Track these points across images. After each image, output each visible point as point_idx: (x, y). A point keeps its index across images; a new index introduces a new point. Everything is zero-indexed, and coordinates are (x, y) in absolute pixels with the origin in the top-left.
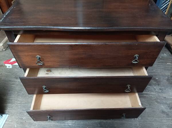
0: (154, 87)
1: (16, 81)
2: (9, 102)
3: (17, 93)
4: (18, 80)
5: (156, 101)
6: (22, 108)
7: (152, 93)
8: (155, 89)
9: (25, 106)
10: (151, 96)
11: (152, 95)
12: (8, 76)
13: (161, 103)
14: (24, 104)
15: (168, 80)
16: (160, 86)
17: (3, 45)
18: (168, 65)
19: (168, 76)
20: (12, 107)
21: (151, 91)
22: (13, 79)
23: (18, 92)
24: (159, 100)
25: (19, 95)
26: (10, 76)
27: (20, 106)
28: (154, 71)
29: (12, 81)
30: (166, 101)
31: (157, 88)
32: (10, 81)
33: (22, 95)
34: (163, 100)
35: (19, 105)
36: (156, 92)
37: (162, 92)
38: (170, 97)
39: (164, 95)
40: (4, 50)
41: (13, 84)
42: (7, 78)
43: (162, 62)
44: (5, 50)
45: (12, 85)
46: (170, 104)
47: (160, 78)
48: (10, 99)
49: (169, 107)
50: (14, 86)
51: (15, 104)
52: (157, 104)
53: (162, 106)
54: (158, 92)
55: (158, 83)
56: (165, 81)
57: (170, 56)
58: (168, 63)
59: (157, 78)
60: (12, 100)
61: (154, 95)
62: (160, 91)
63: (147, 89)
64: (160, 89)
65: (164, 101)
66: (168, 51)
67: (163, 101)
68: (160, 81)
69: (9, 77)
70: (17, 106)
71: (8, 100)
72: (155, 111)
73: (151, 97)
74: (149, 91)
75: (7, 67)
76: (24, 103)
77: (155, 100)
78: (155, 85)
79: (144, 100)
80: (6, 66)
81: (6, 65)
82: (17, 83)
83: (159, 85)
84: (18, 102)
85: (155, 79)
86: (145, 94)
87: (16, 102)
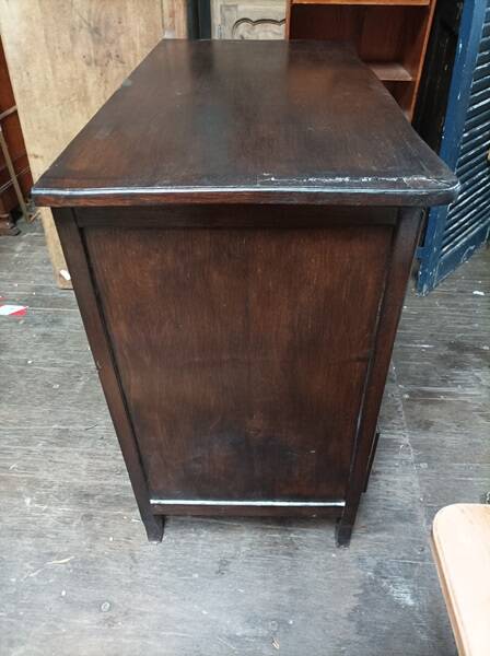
0: (477, 374)
5: (481, 415)
6: (7, 436)
7: (468, 389)
8: (478, 379)
9: (20, 432)
10: (462, 399)
11: (466, 395)
14: (15, 425)
21: (465, 385)
28: (476, 325)
31: (486, 375)
33: (10, 398)
36: (482, 386)
52: (484, 424)
54: (489, 388)
59: (485, 348)
61: (476, 395)
63: (452, 380)
73: (465, 402)
74: (456, 385)
76: (17, 421)
77: (478, 410)
78: (479, 366)
79: (438, 410)
85: (477, 351)
86: (443, 394)
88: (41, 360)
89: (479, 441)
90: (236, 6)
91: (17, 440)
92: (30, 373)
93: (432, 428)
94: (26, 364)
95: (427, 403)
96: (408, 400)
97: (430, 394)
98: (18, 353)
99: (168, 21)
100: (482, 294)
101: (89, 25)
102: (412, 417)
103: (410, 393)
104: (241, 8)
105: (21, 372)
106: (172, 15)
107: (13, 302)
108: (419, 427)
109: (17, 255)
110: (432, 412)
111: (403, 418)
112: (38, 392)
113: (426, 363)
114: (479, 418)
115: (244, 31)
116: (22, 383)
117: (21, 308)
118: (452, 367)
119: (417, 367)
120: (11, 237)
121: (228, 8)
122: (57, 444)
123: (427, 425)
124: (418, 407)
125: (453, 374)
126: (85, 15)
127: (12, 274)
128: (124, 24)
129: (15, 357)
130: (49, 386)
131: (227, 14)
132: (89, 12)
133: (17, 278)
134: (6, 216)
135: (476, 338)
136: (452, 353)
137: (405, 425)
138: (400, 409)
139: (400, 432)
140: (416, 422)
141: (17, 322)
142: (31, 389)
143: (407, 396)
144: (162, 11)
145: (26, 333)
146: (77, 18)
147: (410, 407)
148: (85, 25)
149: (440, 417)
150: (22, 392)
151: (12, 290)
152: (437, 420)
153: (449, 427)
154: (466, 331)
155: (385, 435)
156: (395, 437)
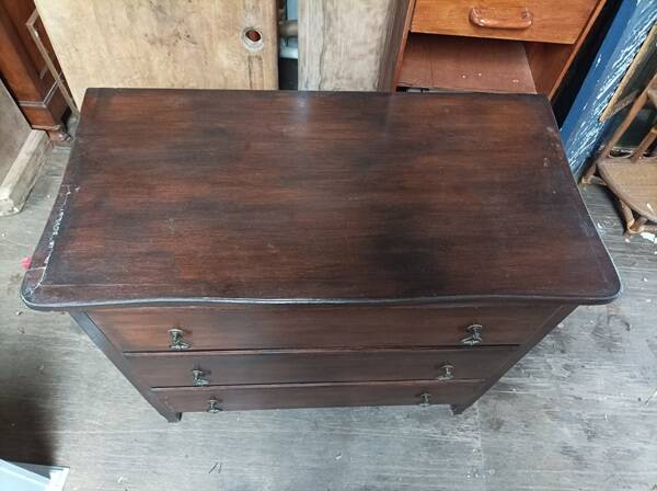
0: (549, 360)
1: (79, 343)
2: (65, 424)
3: (86, 387)
5: (547, 413)
6: (109, 443)
7: (538, 380)
8: (550, 367)
9: (120, 437)
10: (532, 392)
11: (536, 388)
12: (48, 322)
13: (562, 419)
14: (113, 428)
15: (596, 331)
16: (565, 355)
17: (11, 197)
19: (601, 315)
20: (76, 441)
21: (538, 375)
22: (65, 335)
23: (90, 385)
24: (557, 409)
25: (93, 396)
26: (54, 321)
27: (103, 435)
29: (65, 343)
30: (580, 412)
31: (557, 362)
32: (56, 340)
33: (103, 394)
34: (571, 406)
35: (100, 432)
36: (552, 376)
37: (571, 379)
38: (595, 396)
40: (16, 210)
41: (66, 354)
42: (43, 331)
44: (21, 211)
45: (67, 358)
46: (590, 420)
47: (571, 323)
48: (64, 413)
49: (587, 432)
50: (72, 359)
51: (84, 430)
52: (549, 424)
53: (566, 430)
54: (558, 378)
56: (587, 335)
57: (616, 233)
59: (560, 326)
60: (71, 415)
61: (545, 388)
62: (567, 374)
63: (525, 368)
64: (567, 367)
65: (573, 411)
67: (570, 410)
68: (568, 337)
69: (51, 324)
70: (92, 435)
71: (59, 414)
72: (541, 447)
73: (535, 396)
74: (529, 374)
76: (115, 423)
77: (545, 407)
78: (551, 351)
79: (509, 407)
82: (84, 351)
83: (563, 352)
84: (94, 422)
86: (515, 386)
87: (88, 421)
89: (542, 443)
93: (502, 429)
95: (500, 397)
101: (151, 3)
102: (486, 415)
108: (491, 427)
110: (504, 409)
111: (477, 416)
114: (546, 416)
122: (157, 452)
123: (496, 425)
124: (492, 402)
125: (527, 361)
128: (195, 3)
134: (56, 127)
137: (479, 424)
138: (476, 405)
139: (473, 434)
140: (488, 421)
147: (484, 402)
149: (510, 415)
152: (507, 419)
153: (517, 428)
155: (459, 438)
156: (469, 440)
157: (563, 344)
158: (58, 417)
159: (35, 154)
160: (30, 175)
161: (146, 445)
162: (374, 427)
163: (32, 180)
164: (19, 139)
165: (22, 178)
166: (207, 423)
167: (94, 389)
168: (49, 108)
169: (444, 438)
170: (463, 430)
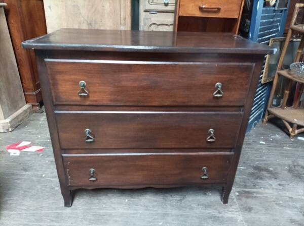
0: (270, 182)
1: (24, 175)
2: (5, 208)
3: (23, 192)
4: (27, 173)
6: (28, 217)
7: (267, 190)
8: (271, 185)
10: (265, 195)
11: (267, 193)
12: (11, 167)
13: (285, 207)
14: (34, 210)
15: (290, 171)
16: (278, 180)
17: (10, 122)
18: (286, 150)
19: (289, 165)
20: (9, 216)
21: (266, 188)
22: (18, 172)
23: (25, 191)
24: (281, 202)
25: (25, 196)
26: (14, 167)
27: (26, 213)
28: (264, 158)
29: (17, 175)
30: (294, 203)
31: (274, 183)
32: (13, 174)
33: (31, 196)
34: (288, 201)
35: (24, 212)
36: (273, 189)
37: (284, 190)
38: (300, 197)
39: (289, 194)
40: (10, 130)
41: (16, 179)
42: (8, 170)
43: (275, 146)
44: (12, 131)
46: (301, 207)
47: (276, 168)
48: (7, 203)
49: (301, 212)
50: (18, 181)
51: (15, 211)
52: (278, 209)
53: (289, 212)
54: (277, 189)
55: (274, 175)
56: (286, 172)
58: (285, 148)
59: (271, 169)
60: (11, 204)
61: (271, 193)
62: (281, 188)
63: (258, 185)
64: (280, 185)
65: (290, 203)
66: (281, 131)
68: (276, 173)
70: (20, 214)
71: (4, 204)
72: (278, 220)
73: (267, 197)
74: (261, 188)
75: (11, 155)
76: (34, 208)
78: (270, 178)
79: (254, 201)
80: (10, 153)
81: (10, 151)
83: (276, 179)
84: (23, 208)
85: (267, 171)
86: (254, 192)
87: (19, 207)
88: (49, 175)
89: (278, 218)
90: (150, 18)
91: (33, 220)
92: (43, 181)
93: (253, 211)
94: (41, 177)
95: (248, 197)
96: (238, 196)
97: (249, 193)
98: (38, 171)
99: (123, 22)
100: (264, 143)
101: (87, 22)
102: (242, 205)
103: (238, 192)
104: (152, 19)
105: (38, 181)
106: (125, 19)
107: (37, 145)
108: (246, 210)
109: (41, 122)
110: (251, 202)
111: (237, 205)
112: (47, 192)
113: (244, 176)
114: (275, 205)
115: (153, 28)
116: (39, 187)
117: (41, 148)
118: (257, 178)
119: (240, 178)
120: (38, 114)
121: (147, 19)
122: (55, 221)
123: (250, 210)
124: (244, 199)
125: (258, 182)
126: (86, 18)
127: (38, 131)
128: (103, 22)
129: (36, 173)
130: (53, 188)
131: (146, 21)
132: (88, 17)
133: (40, 133)
134: (37, 104)
135: (265, 164)
136: (256, 171)
137: (239, 209)
138: (235, 200)
139: (237, 213)
140: (244, 208)
141: (38, 155)
142: (44, 190)
143: (237, 194)
144: (120, 18)
145: (42, 160)
146: (82, 19)
147: (240, 199)
148: (85, 22)
149: (255, 205)
150: (38, 191)
151: (37, 139)
152: (254, 207)
153: (261, 210)
154: (261, 161)
155: (229, 215)
156: (235, 216)
157: (275, 176)
158: (3, 206)
159: (25, 111)
160: (20, 118)
161: (49, 218)
162: (180, 210)
163: (21, 121)
164: (21, 105)
165: (17, 117)
166: (86, 208)
167: (27, 193)
168: (36, 95)
169: (221, 215)
170: (230, 211)
